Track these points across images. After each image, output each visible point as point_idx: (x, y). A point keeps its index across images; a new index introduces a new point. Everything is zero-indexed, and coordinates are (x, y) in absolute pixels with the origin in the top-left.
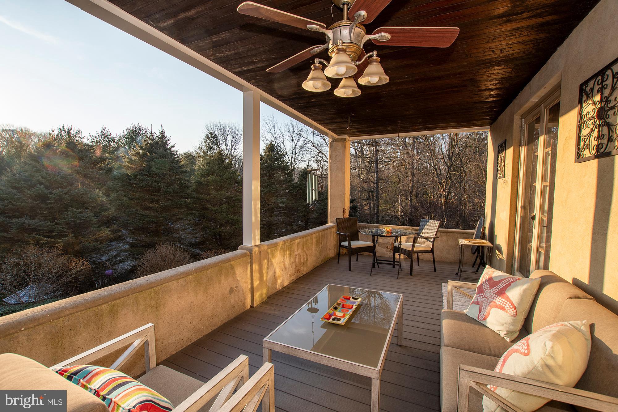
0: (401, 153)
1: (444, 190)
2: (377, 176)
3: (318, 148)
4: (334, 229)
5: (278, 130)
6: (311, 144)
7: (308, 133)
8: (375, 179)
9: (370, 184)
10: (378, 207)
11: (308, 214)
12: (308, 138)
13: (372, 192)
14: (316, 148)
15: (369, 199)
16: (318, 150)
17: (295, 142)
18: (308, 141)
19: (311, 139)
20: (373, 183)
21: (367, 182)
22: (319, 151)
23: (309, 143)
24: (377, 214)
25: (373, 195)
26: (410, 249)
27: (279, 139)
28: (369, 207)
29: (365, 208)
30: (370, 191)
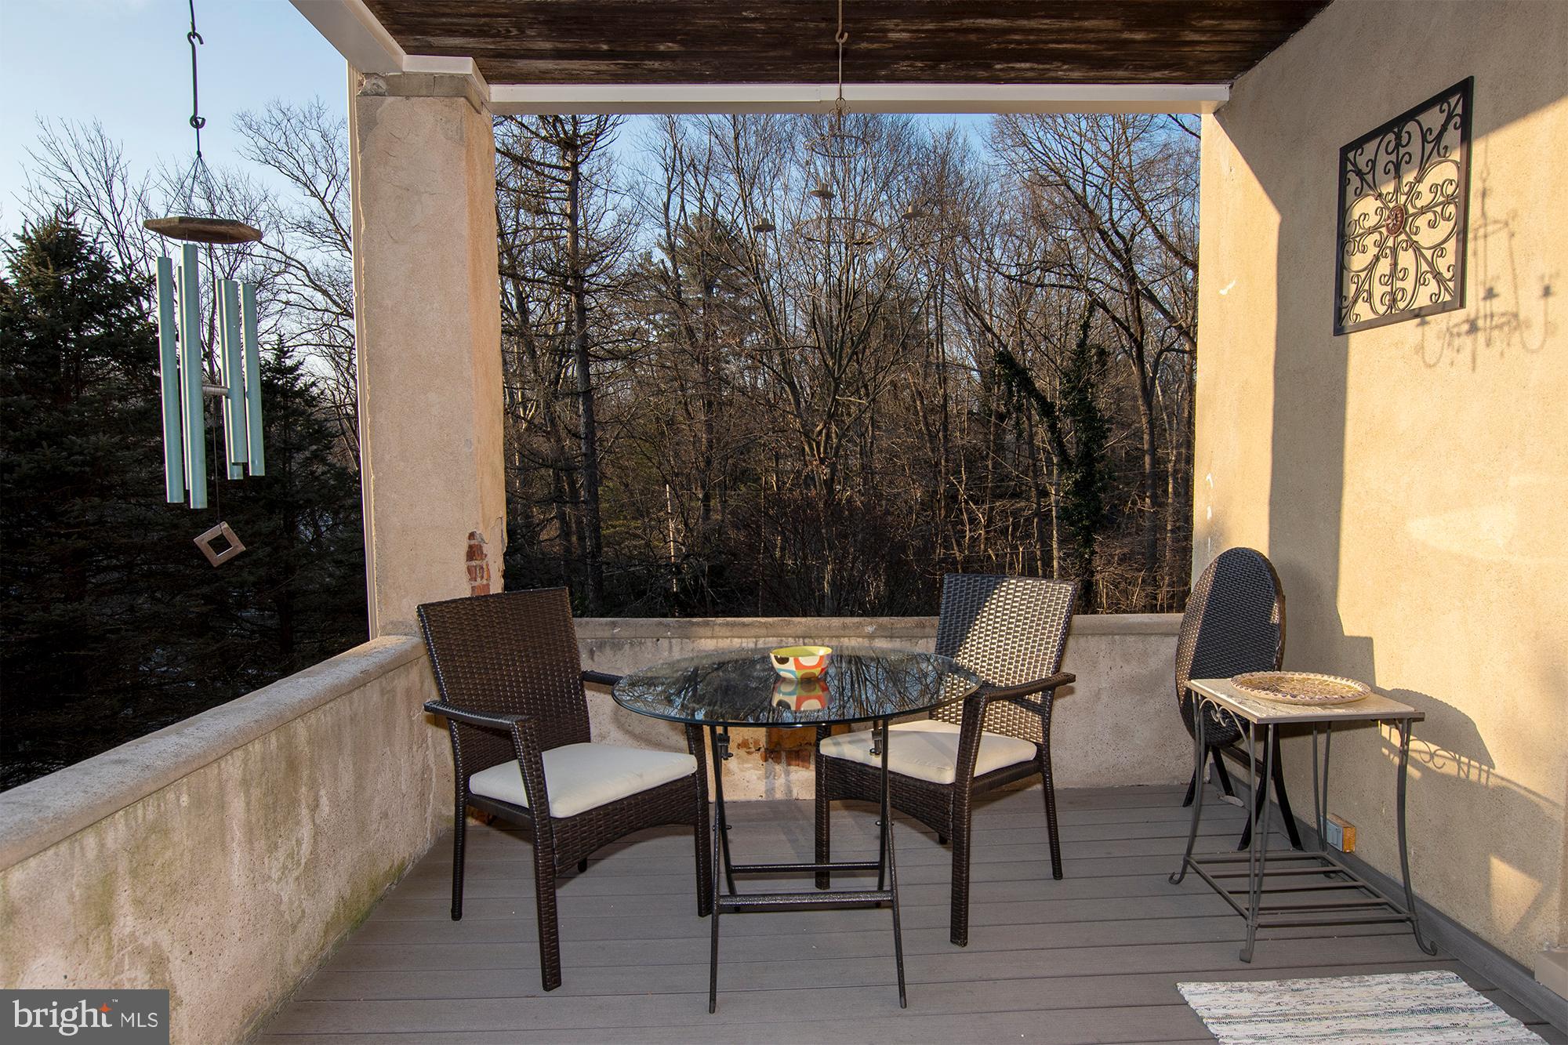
0: (659, 335)
1: (822, 461)
2: (589, 411)
3: (331, 291)
4: (414, 674)
5: (132, 200)
6: (301, 274)
7: (282, 228)
8: (582, 420)
9: (559, 440)
10: (597, 529)
11: (289, 570)
12: (288, 250)
13: (570, 470)
14: (325, 293)
15: (558, 498)
16: (334, 302)
17: (224, 262)
18: (288, 262)
19: (301, 256)
20: (576, 435)
21: (548, 433)
22: (338, 305)
23: (292, 269)
24: (594, 556)
25: (572, 484)
26: (948, 777)
27: (139, 243)
28: (561, 528)
29: (544, 536)
30: (564, 467)
